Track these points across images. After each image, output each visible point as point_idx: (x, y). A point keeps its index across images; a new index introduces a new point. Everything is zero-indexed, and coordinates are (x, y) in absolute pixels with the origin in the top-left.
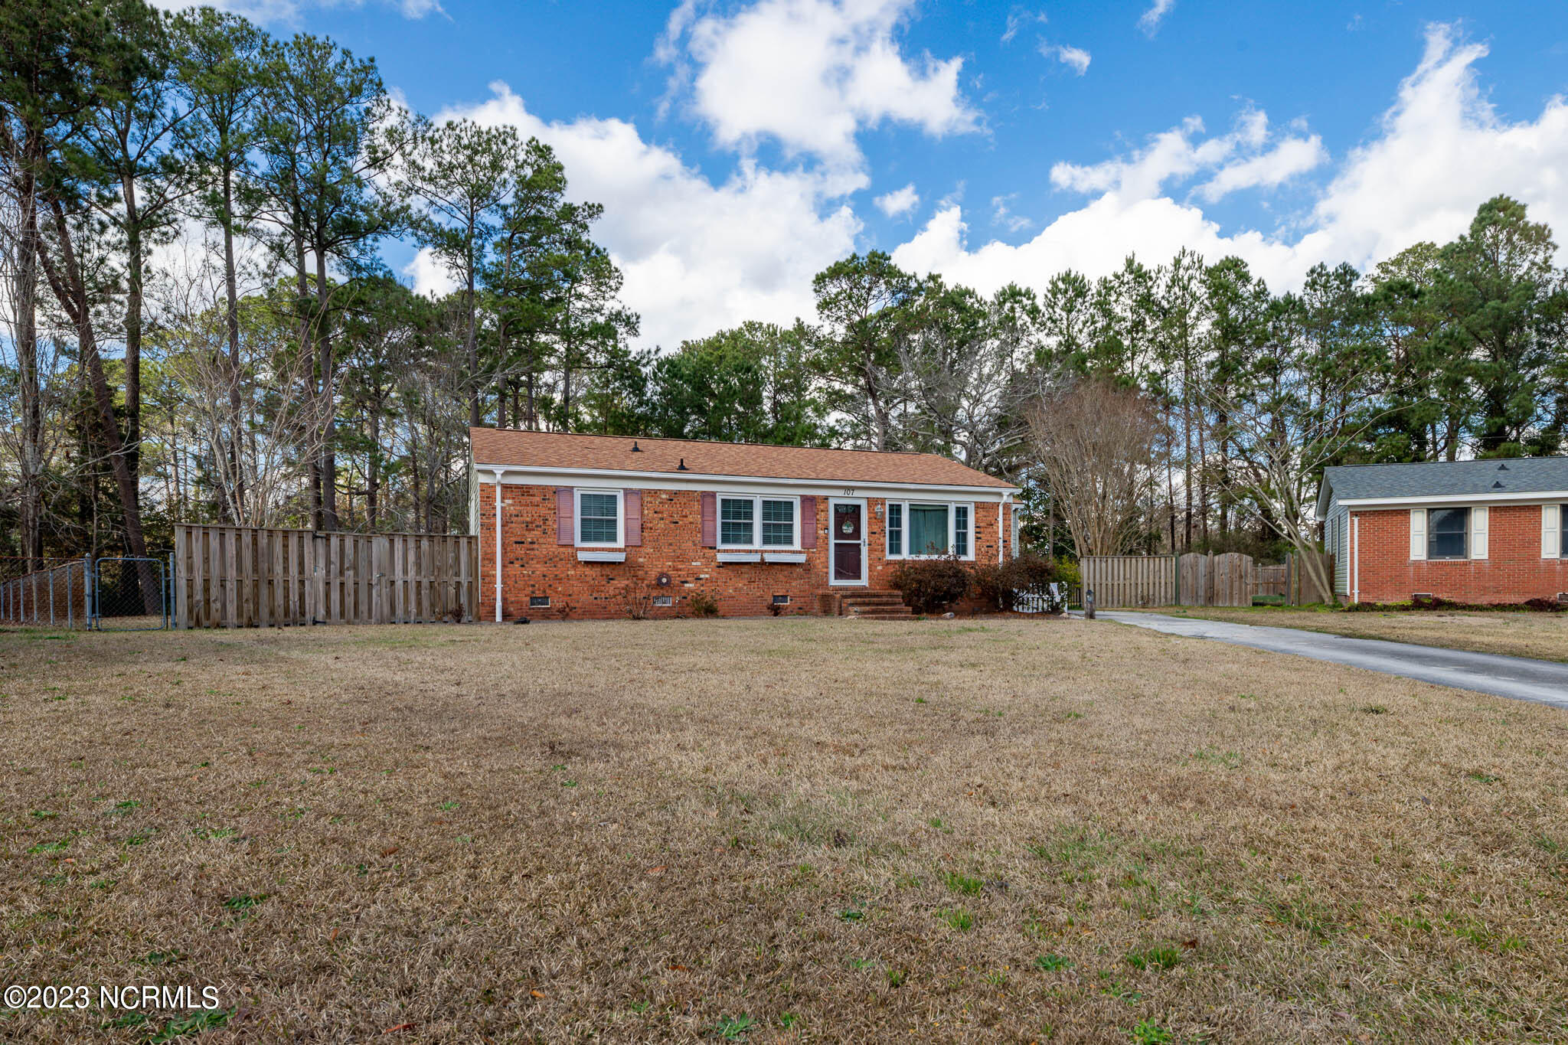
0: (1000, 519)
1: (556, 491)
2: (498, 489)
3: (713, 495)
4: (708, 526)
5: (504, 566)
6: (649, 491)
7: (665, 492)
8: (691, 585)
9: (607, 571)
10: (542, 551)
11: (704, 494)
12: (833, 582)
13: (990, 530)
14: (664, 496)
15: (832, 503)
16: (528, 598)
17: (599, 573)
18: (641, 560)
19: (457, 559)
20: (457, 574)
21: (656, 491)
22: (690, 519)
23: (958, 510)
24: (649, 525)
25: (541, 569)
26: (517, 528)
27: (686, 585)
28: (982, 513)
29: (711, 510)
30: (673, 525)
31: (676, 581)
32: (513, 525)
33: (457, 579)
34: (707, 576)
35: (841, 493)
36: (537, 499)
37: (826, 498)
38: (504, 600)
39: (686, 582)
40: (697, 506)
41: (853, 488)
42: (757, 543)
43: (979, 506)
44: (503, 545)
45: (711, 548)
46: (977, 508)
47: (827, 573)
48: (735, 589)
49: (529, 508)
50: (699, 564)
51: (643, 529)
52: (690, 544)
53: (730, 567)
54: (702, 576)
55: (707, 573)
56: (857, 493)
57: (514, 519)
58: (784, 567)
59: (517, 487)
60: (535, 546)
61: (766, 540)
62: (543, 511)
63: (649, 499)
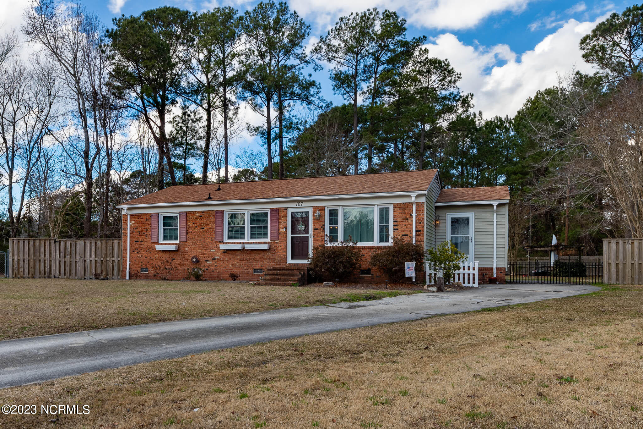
0: (414, 215)
1: (151, 215)
2: (129, 217)
3: (222, 212)
4: (219, 230)
5: (130, 253)
6: (191, 212)
7: (198, 212)
8: (210, 262)
9: (172, 255)
10: (145, 245)
11: (217, 212)
12: (290, 261)
13: (406, 223)
14: (197, 215)
15: (290, 212)
16: (139, 269)
17: (168, 256)
18: (187, 249)
19: (113, 250)
20: (113, 257)
21: (194, 212)
22: (210, 226)
23: (382, 210)
24: (191, 230)
25: (145, 254)
26: (136, 234)
27: (208, 262)
28: (399, 211)
29: (220, 220)
30: (201, 230)
31: (203, 260)
32: (134, 233)
33: (113, 259)
34: (218, 257)
35: (294, 205)
36: (143, 220)
37: (286, 209)
38: (130, 269)
39: (208, 261)
40: (213, 219)
41: (302, 201)
42: (247, 238)
43: (396, 206)
44: (130, 243)
45: (220, 242)
46: (394, 207)
47: (286, 255)
48: (233, 265)
49: (141, 225)
50: (214, 250)
51: (187, 233)
52: (210, 240)
53: (230, 252)
54: (216, 257)
55: (218, 256)
56: (304, 204)
57: (135, 230)
58: (260, 252)
59: (136, 215)
60: (143, 243)
61: (252, 236)
62: (146, 226)
63: (191, 217)
